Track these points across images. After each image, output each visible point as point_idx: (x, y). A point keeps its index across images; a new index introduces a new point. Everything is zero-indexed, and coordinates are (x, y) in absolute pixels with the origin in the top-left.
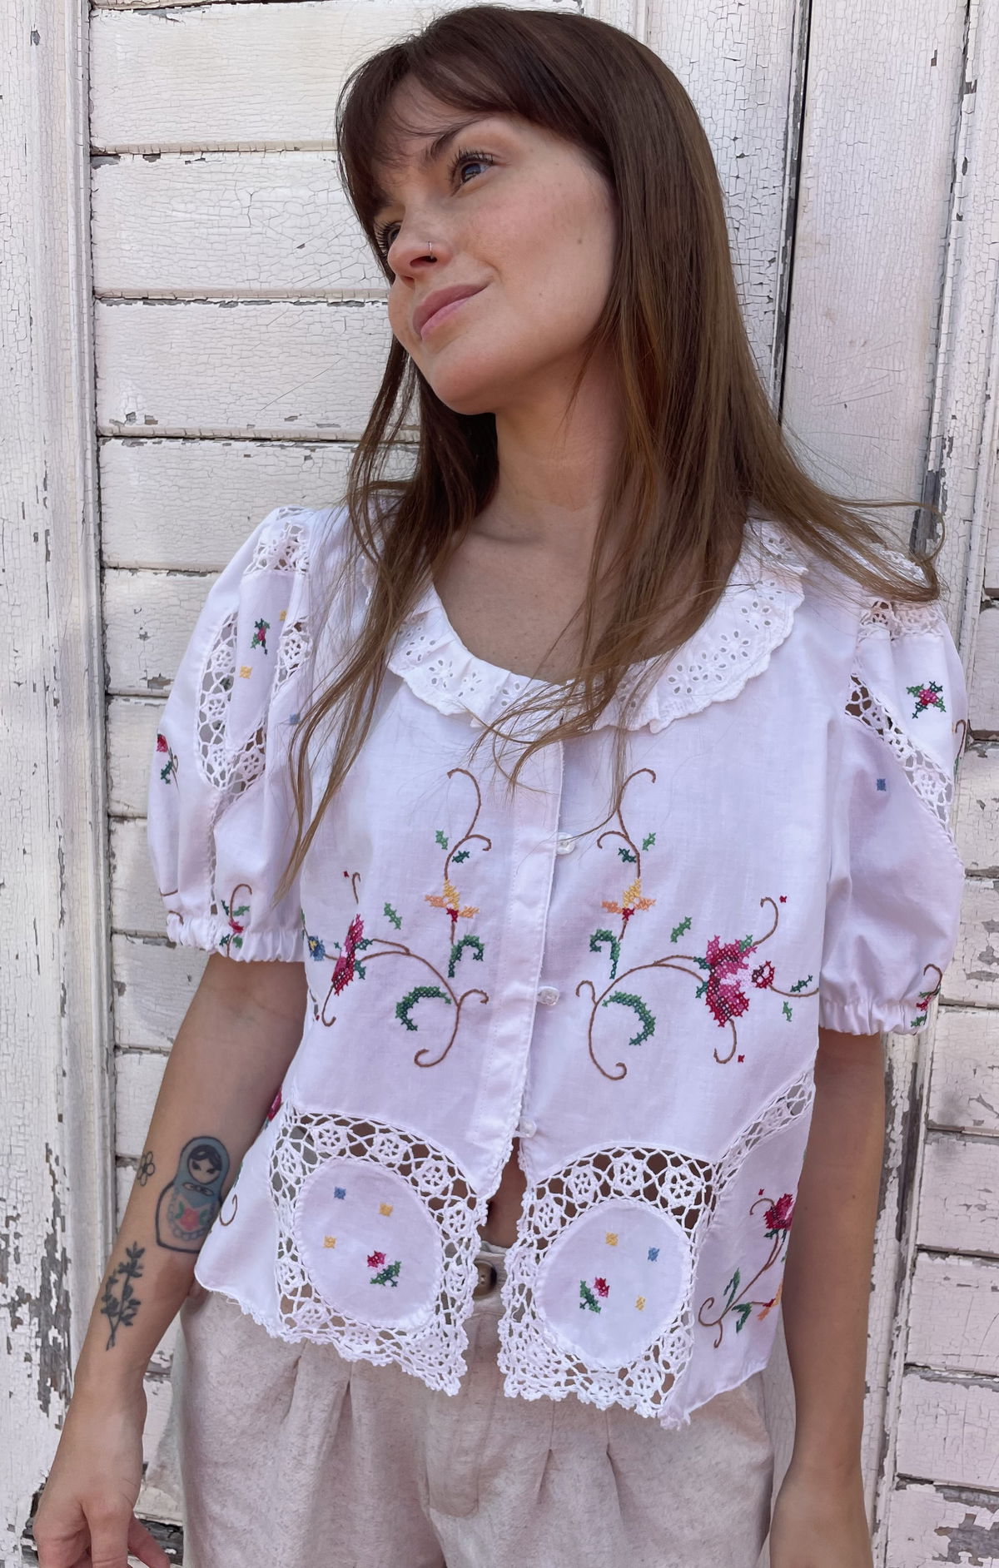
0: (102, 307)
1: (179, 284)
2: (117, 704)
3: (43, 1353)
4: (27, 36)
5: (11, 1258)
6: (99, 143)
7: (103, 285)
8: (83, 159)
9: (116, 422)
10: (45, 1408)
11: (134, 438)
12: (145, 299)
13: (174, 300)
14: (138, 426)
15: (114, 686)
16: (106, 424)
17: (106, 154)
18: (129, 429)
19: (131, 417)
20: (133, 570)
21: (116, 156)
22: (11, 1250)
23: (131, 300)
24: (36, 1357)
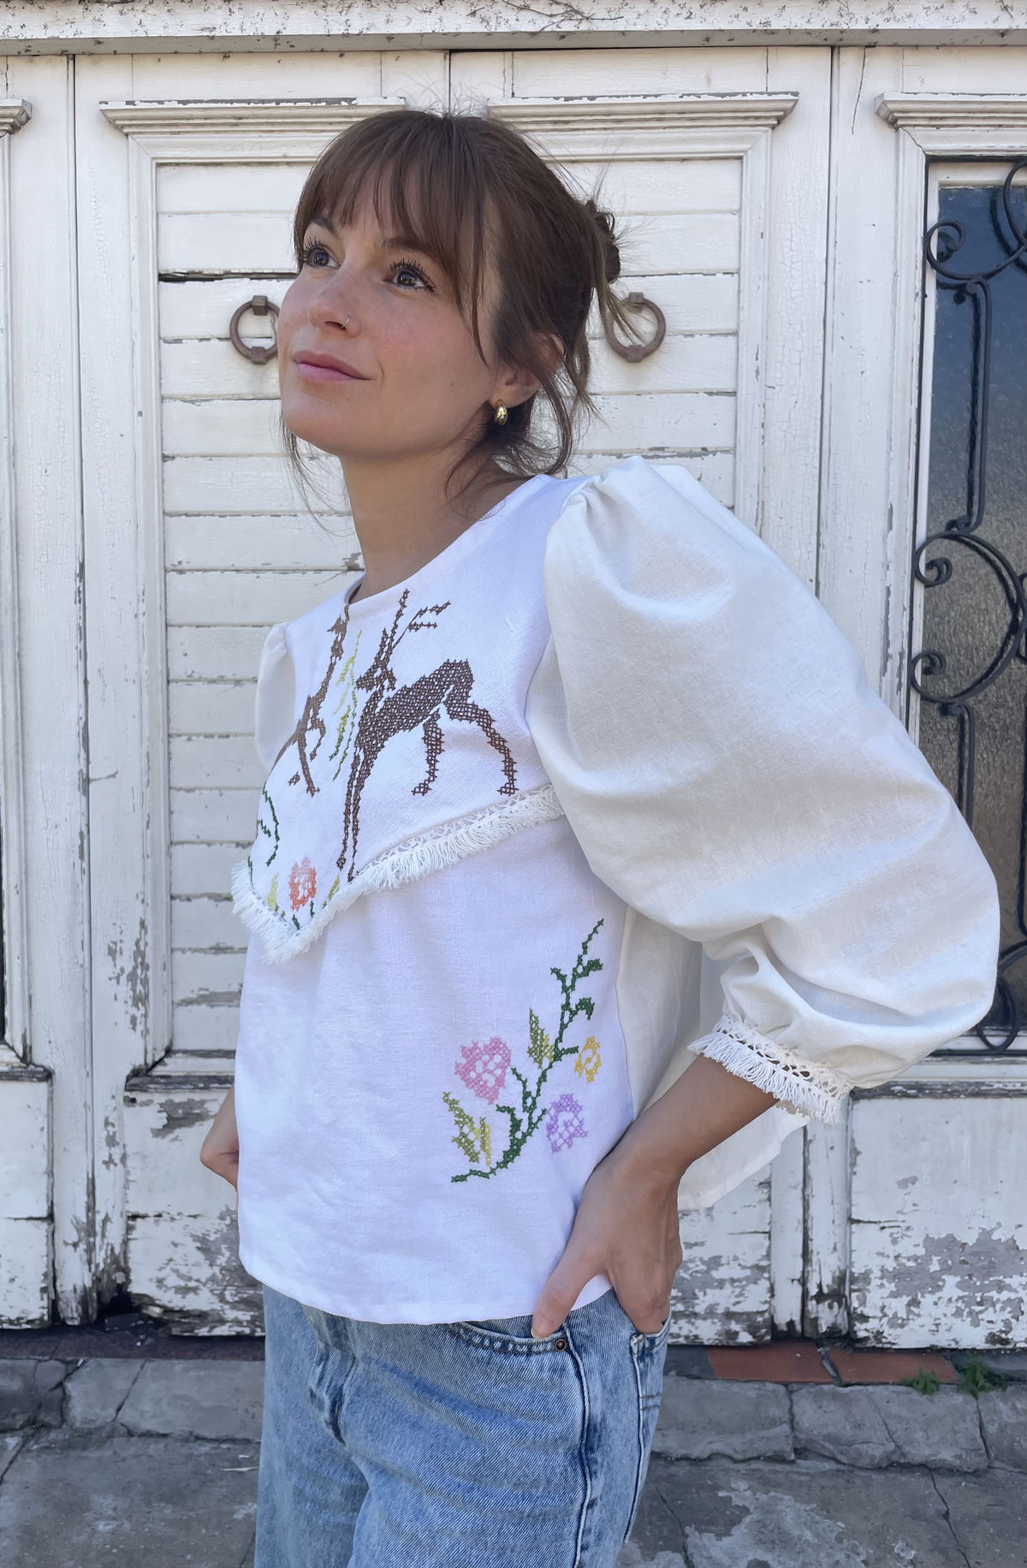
0: (167, 517)
1: (201, 509)
2: (172, 685)
3: (134, 999)
4: (136, 414)
5: (118, 954)
6: (166, 453)
7: (168, 509)
8: (160, 459)
9: (174, 565)
10: (134, 1028)
11: (181, 572)
12: (186, 515)
13: (198, 515)
14: (184, 566)
15: (171, 677)
16: (168, 565)
17: (168, 457)
18: (179, 567)
19: (180, 563)
20: (180, 626)
21: (173, 458)
22: (118, 949)
23: (180, 515)
24: (130, 1002)
